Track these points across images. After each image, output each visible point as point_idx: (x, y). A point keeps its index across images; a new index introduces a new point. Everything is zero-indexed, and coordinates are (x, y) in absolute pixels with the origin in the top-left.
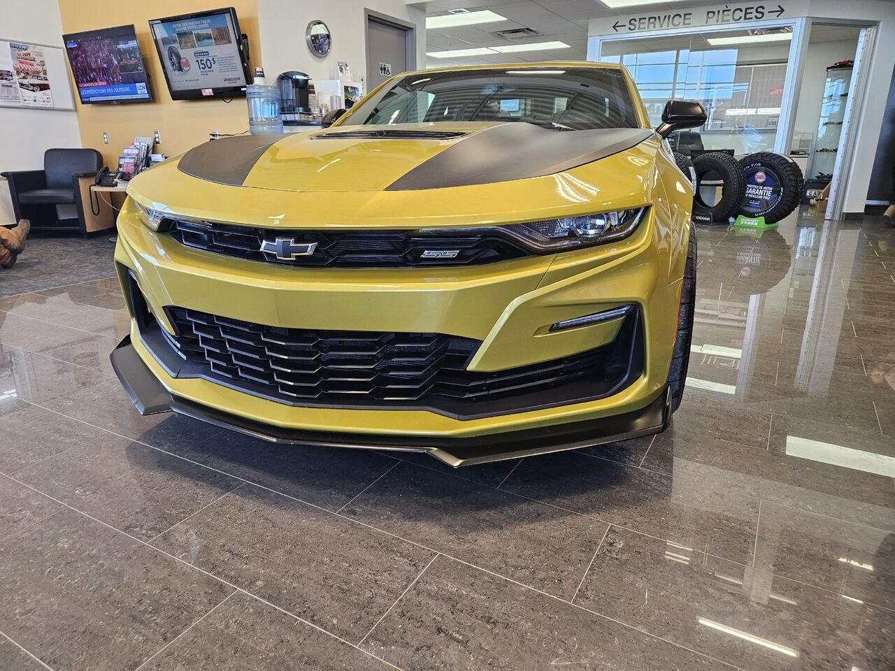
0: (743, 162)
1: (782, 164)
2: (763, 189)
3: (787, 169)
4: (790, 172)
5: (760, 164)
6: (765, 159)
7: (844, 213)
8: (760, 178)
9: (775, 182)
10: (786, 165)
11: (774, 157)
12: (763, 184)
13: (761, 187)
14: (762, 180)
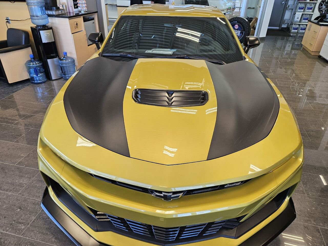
0: (231, 21)
1: (244, 22)
2: (237, 31)
3: (246, 24)
4: (247, 26)
5: (236, 22)
6: (238, 20)
7: (260, 38)
8: (236, 27)
9: (242, 29)
10: (246, 23)
11: (242, 19)
12: (237, 30)
13: (236, 31)
14: (237, 28)
